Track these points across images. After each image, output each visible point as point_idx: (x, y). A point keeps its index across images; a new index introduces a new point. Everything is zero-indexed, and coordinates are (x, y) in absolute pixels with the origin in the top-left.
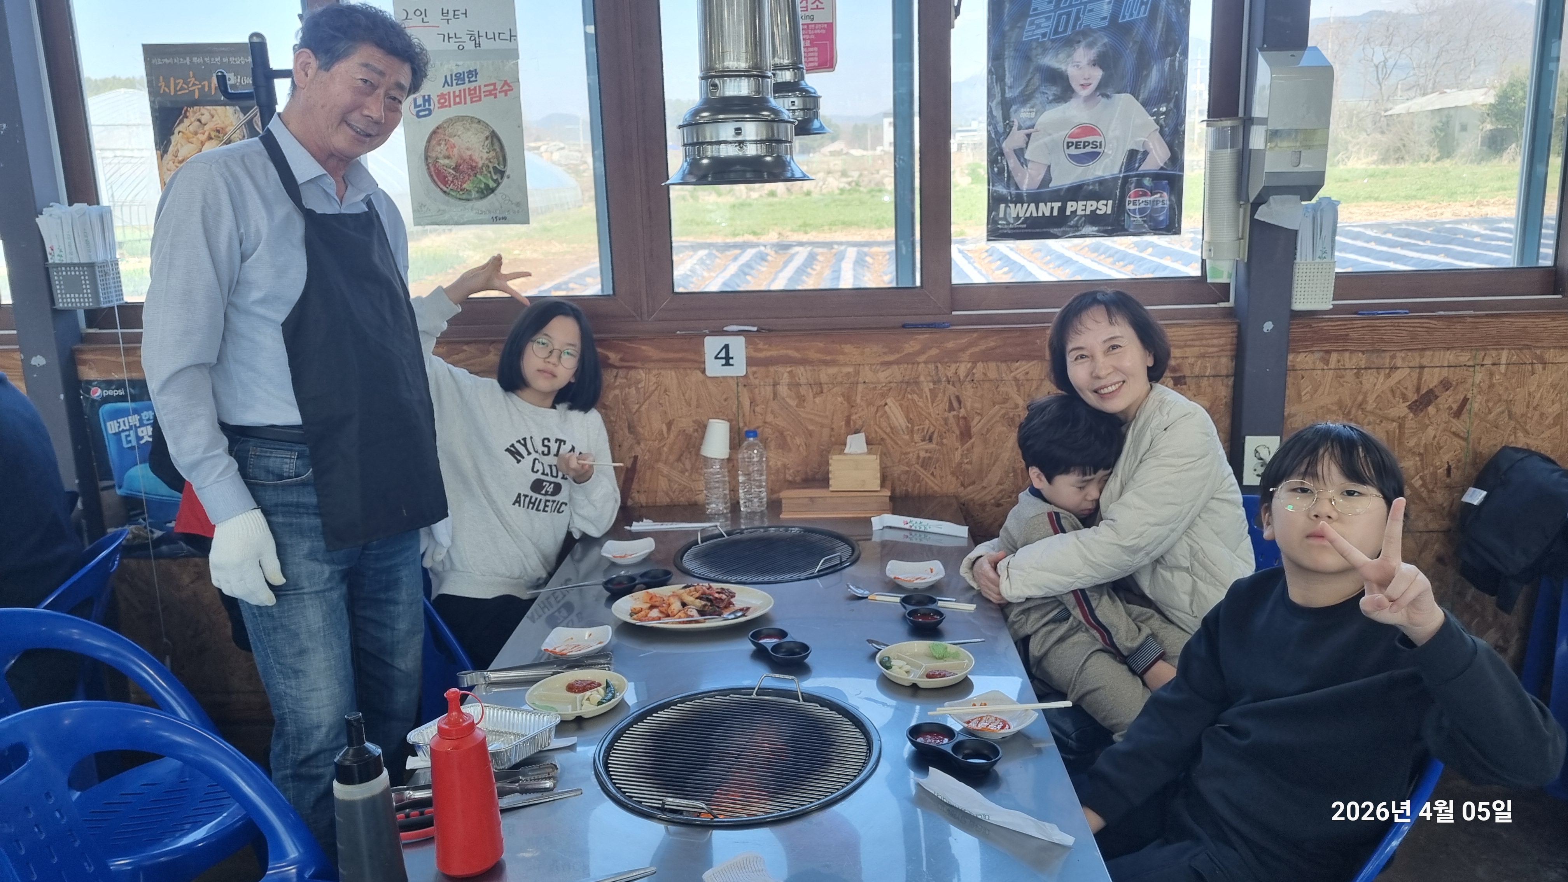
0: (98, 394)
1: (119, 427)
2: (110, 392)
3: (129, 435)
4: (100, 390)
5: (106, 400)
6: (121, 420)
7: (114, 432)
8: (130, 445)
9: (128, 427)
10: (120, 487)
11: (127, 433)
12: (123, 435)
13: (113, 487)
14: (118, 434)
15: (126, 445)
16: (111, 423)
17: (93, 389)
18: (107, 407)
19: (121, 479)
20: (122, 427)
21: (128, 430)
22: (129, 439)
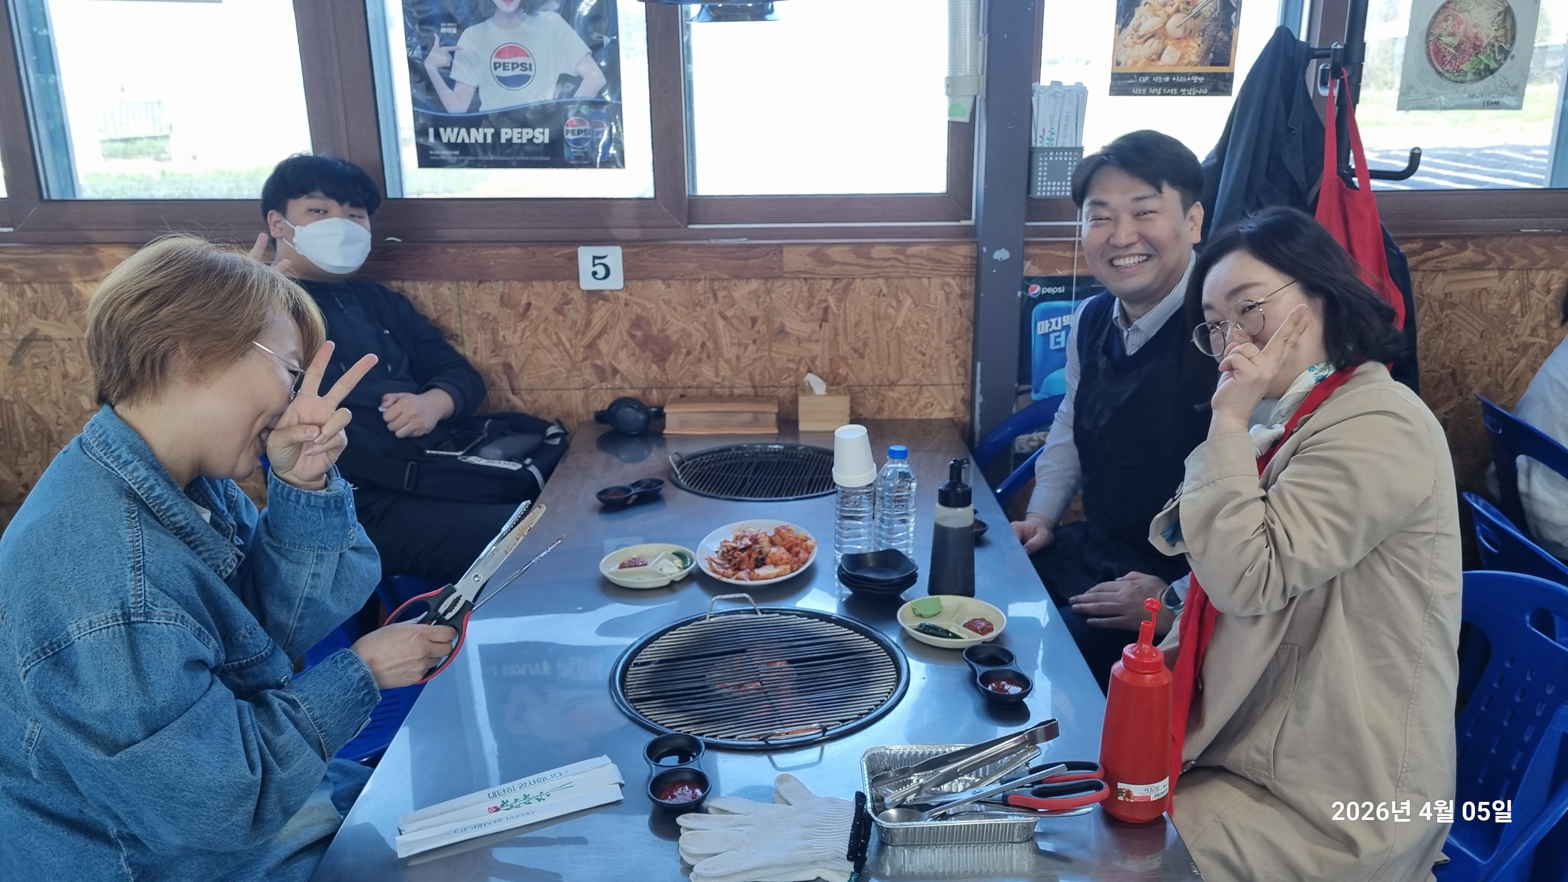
0: (1036, 292)
1: (1050, 327)
2: (1050, 290)
3: (1059, 336)
4: (1039, 288)
5: (1043, 298)
6: (1053, 320)
7: (1042, 332)
8: (1058, 347)
9: (1059, 327)
10: (1037, 392)
11: (1057, 334)
12: (1052, 336)
13: (1029, 391)
14: (1046, 336)
15: (1053, 346)
16: (1042, 323)
17: (1032, 286)
18: (1043, 305)
19: (1040, 383)
20: (1054, 327)
21: (1060, 331)
22: (1058, 340)
